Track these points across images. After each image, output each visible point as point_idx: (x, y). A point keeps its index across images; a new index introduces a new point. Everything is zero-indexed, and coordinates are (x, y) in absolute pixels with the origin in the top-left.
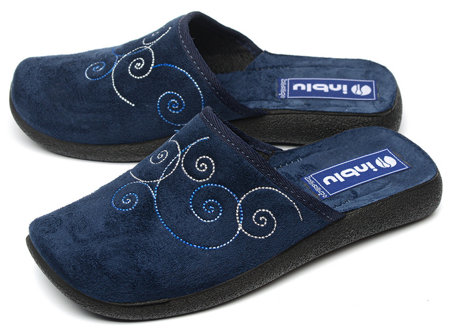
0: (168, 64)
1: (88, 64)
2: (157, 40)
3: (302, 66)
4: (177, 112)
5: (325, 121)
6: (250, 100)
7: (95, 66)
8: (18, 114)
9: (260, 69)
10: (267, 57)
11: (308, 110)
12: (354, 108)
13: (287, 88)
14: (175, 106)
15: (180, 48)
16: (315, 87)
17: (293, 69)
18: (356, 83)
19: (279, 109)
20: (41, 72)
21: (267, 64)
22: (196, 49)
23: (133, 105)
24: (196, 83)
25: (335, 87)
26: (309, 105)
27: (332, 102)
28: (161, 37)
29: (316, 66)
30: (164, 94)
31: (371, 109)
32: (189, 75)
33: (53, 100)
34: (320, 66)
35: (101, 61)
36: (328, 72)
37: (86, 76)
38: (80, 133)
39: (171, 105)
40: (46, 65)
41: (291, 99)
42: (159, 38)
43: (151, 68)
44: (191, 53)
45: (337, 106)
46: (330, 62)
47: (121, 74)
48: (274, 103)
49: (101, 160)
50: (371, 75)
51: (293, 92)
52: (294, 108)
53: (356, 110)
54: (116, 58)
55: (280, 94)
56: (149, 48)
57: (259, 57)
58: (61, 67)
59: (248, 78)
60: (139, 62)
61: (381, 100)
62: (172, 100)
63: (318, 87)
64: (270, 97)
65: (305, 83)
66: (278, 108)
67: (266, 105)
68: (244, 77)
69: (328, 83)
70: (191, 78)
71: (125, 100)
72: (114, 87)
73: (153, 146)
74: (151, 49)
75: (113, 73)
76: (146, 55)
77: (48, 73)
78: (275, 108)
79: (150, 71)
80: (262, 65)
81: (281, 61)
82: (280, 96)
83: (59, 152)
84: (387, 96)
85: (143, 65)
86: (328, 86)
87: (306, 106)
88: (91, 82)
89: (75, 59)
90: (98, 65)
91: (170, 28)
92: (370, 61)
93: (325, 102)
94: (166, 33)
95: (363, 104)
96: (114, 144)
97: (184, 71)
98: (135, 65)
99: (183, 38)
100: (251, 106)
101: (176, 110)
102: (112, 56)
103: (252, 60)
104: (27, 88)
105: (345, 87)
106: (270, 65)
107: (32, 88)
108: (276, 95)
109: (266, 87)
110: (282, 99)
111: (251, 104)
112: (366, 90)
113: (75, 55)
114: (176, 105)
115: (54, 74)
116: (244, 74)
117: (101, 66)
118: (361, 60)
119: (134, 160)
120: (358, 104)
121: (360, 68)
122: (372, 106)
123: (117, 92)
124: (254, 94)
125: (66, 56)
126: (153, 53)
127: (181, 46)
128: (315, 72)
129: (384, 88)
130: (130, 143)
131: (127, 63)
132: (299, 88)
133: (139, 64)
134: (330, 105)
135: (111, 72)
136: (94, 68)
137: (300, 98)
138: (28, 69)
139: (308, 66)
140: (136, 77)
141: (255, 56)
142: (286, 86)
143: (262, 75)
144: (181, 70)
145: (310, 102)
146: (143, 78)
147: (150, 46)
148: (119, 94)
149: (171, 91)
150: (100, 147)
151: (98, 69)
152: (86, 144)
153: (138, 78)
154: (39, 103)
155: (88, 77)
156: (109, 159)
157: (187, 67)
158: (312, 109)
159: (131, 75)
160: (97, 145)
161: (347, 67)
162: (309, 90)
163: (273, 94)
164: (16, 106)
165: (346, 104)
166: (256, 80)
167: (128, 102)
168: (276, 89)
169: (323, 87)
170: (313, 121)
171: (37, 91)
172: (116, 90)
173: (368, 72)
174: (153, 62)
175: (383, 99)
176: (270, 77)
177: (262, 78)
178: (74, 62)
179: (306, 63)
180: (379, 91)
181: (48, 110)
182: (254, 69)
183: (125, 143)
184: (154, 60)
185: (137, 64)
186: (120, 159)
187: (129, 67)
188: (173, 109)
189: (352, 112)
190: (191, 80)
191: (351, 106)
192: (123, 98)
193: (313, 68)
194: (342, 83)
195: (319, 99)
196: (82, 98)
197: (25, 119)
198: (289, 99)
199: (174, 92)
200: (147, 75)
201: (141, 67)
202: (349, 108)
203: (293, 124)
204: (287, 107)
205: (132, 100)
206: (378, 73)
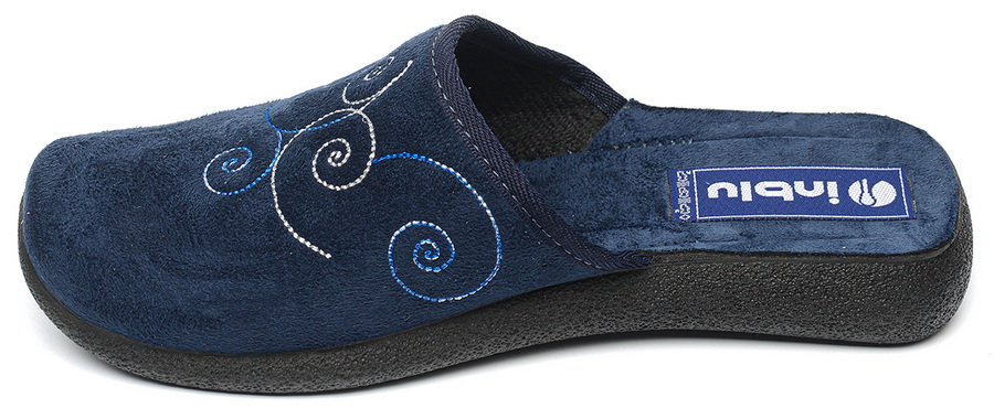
0: (412, 155)
1: (209, 153)
2: (380, 93)
3: (725, 137)
4: (437, 271)
5: (793, 277)
6: (606, 226)
7: (226, 158)
8: (42, 284)
9: (621, 147)
10: (638, 114)
11: (752, 250)
12: (861, 241)
13: (692, 195)
14: (431, 256)
15: (439, 112)
16: (761, 188)
17: (702, 144)
18: (858, 177)
19: (682, 252)
20: (95, 176)
21: (637, 134)
22: (479, 114)
23: (328, 256)
24: (480, 198)
25: (809, 187)
26: (750, 236)
27: (805, 228)
28: (390, 84)
29: (758, 136)
30: (403, 228)
31: (902, 242)
32: (464, 180)
33: (130, 248)
34: (767, 134)
35: (241, 145)
36: (788, 149)
37: (207, 184)
38: (200, 326)
39: (421, 253)
40: (105, 158)
41: (706, 221)
42: (385, 89)
43: (369, 164)
44: (467, 125)
45: (819, 237)
46: (791, 125)
47: (295, 181)
48: (666, 235)
49: (252, 390)
50: (891, 153)
51: (708, 205)
52: (716, 246)
53: (865, 245)
54: (277, 137)
55: (677, 211)
56: (359, 112)
57: (617, 117)
58: (142, 163)
59: (594, 169)
60: (337, 150)
61: (925, 219)
62: (423, 243)
63: (768, 189)
64: (652, 219)
65: (736, 179)
66: (679, 248)
67: (645, 239)
68: (585, 168)
69: (790, 178)
70: (469, 186)
71: (308, 244)
72: (279, 212)
73: (378, 352)
74: (365, 116)
75: (273, 174)
76: (354, 130)
77: (111, 180)
78: (671, 248)
79: (367, 170)
80: (626, 136)
81: (671, 125)
82: (679, 214)
83: (147, 374)
84: (936, 206)
85: (348, 155)
86: (793, 186)
87: (743, 240)
88: (219, 202)
89: (173, 141)
90: (234, 155)
91: (410, 62)
92: (885, 118)
93: (788, 228)
94: (401, 74)
95: (880, 229)
96: (283, 353)
97: (451, 170)
98: (329, 154)
99: (445, 89)
100: (611, 243)
101: (433, 264)
102: (267, 133)
103: (602, 123)
104: (64, 219)
105: (833, 187)
106: (646, 136)
107: (74, 219)
108: (669, 213)
109: (642, 194)
110: (683, 223)
111: (610, 236)
112: (884, 194)
113: (171, 126)
114: (434, 252)
115: (128, 180)
116: (583, 160)
117: (241, 157)
118: (864, 115)
119: (332, 388)
120: (869, 228)
121: (863, 137)
122: (902, 233)
123: (286, 224)
124: (613, 212)
125: (152, 130)
126: (371, 125)
127: (441, 109)
128: (756, 151)
129: (926, 187)
130: (323, 349)
131: (309, 151)
132: (723, 192)
133: (339, 154)
134: (802, 236)
135: (270, 175)
136: (225, 164)
137: (728, 220)
138: (61, 171)
139: (738, 137)
140: (331, 187)
141: (608, 114)
142: (690, 188)
143: (628, 161)
144: (444, 167)
145: (753, 228)
146: (349, 189)
147: (363, 108)
148: (291, 230)
149: (421, 221)
150: (247, 361)
151: (234, 167)
152: (214, 354)
153: (338, 188)
154: (95, 258)
155: (210, 188)
156: (272, 389)
157: (458, 159)
158: (759, 249)
159: (320, 181)
160: (240, 355)
161: (833, 134)
162: (747, 197)
163: (661, 209)
164: (37, 266)
165: (839, 230)
166: (614, 175)
167: (315, 249)
168: (666, 197)
169: (780, 189)
170: (763, 277)
171: (88, 227)
172: (282, 218)
173: (883, 146)
174: (373, 149)
175: (928, 215)
176: (650, 165)
177: (628, 168)
178: (173, 147)
179: (734, 127)
180: (916, 194)
181: (117, 274)
182: (608, 147)
183: (309, 349)
184: (374, 142)
185: (333, 154)
186: (297, 387)
187: (314, 163)
188: (426, 263)
189: (858, 251)
190: (469, 191)
191: (853, 237)
192: (302, 240)
193: (749, 140)
194: (825, 177)
195: (773, 219)
196: (200, 242)
197: (60, 297)
198: (700, 221)
199: (429, 222)
200: (358, 181)
201: (344, 161)
202: (847, 241)
203: (715, 286)
204: (699, 245)
205: (324, 244)
206: (908, 148)
